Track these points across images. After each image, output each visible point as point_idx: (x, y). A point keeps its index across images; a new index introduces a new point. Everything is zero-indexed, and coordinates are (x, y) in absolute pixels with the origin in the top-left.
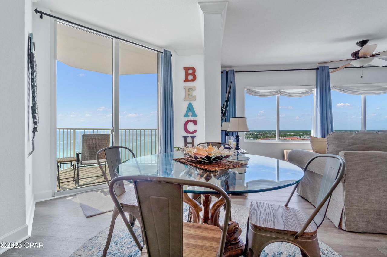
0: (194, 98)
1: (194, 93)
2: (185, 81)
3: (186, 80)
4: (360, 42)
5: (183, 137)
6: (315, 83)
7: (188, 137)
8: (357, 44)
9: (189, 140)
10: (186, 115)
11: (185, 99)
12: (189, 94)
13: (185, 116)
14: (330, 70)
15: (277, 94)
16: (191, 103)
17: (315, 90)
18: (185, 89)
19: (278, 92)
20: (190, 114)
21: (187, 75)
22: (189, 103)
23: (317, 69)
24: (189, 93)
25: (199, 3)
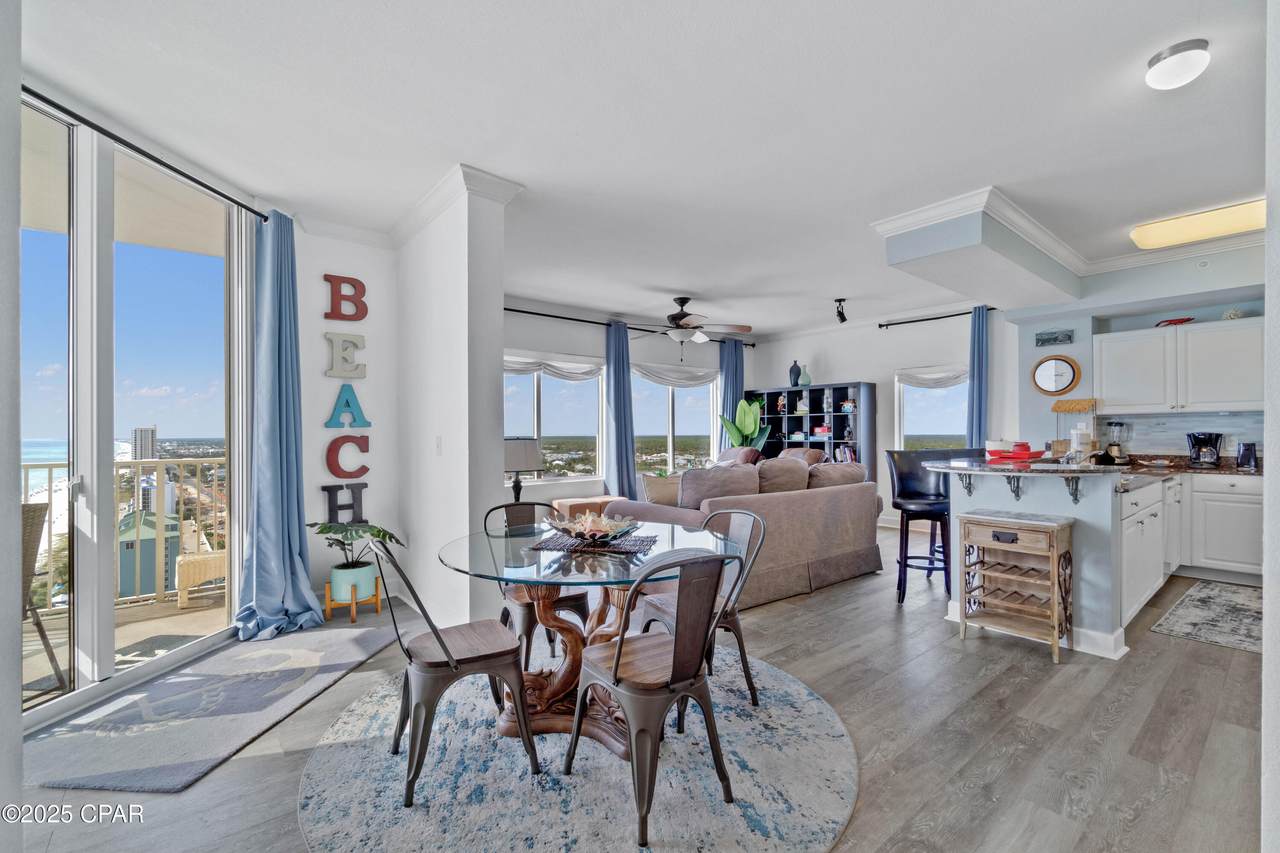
0: (360, 371)
1: (359, 357)
2: (327, 316)
3: (334, 314)
4: (680, 298)
5: (324, 489)
6: (604, 354)
7: (341, 487)
8: (675, 300)
9: (344, 497)
10: (332, 422)
11: (329, 372)
12: (344, 358)
13: (327, 425)
14: (631, 334)
15: (536, 370)
16: (350, 387)
17: (605, 368)
18: (330, 341)
19: (540, 366)
20: (346, 418)
21: (336, 298)
22: (343, 386)
23: (608, 325)
24: (345, 354)
25: (461, 165)
